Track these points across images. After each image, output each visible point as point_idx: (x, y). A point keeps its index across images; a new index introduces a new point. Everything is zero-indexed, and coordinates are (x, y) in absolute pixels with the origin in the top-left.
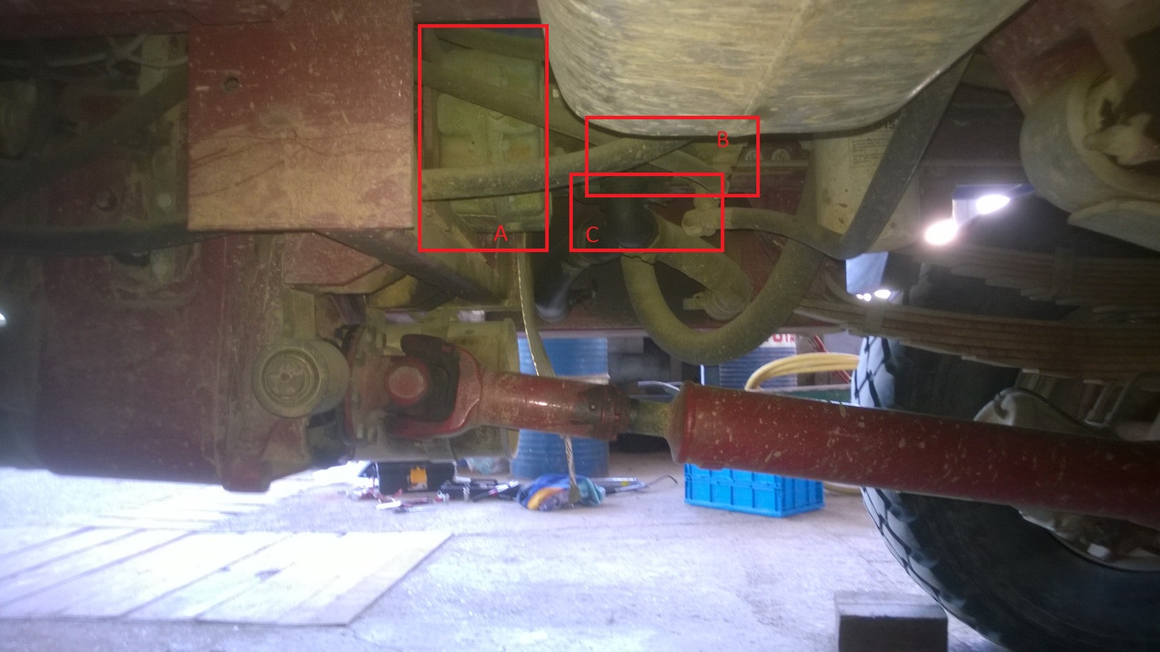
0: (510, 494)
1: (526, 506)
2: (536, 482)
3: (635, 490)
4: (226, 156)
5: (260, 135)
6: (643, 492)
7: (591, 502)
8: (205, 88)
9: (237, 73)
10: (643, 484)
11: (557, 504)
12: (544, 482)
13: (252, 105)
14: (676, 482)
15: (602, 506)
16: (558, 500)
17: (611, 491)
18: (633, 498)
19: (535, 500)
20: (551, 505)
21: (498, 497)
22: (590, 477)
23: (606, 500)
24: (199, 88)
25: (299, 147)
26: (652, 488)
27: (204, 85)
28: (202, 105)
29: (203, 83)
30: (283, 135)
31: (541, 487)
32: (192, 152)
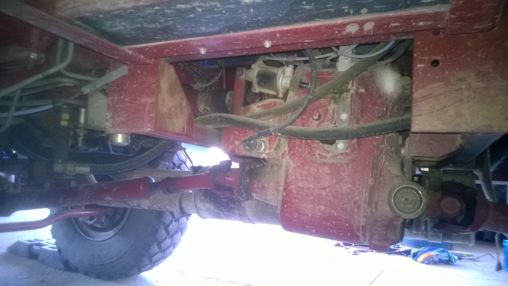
0: (407, 253)
1: (416, 260)
2: (421, 249)
3: (471, 259)
4: (432, 97)
5: (450, 87)
6: (476, 261)
7: (450, 263)
8: (422, 65)
9: (439, 58)
10: (476, 257)
11: (433, 261)
12: (425, 250)
13: (447, 73)
14: (493, 257)
15: (456, 265)
16: (433, 260)
17: (460, 258)
18: (472, 263)
19: (421, 258)
20: (430, 261)
21: (400, 253)
22: (449, 250)
23: (458, 262)
24: (419, 66)
25: (471, 92)
26: (481, 259)
27: (422, 64)
28: (420, 73)
29: (421, 63)
30: (463, 87)
31: (425, 252)
32: (414, 95)
